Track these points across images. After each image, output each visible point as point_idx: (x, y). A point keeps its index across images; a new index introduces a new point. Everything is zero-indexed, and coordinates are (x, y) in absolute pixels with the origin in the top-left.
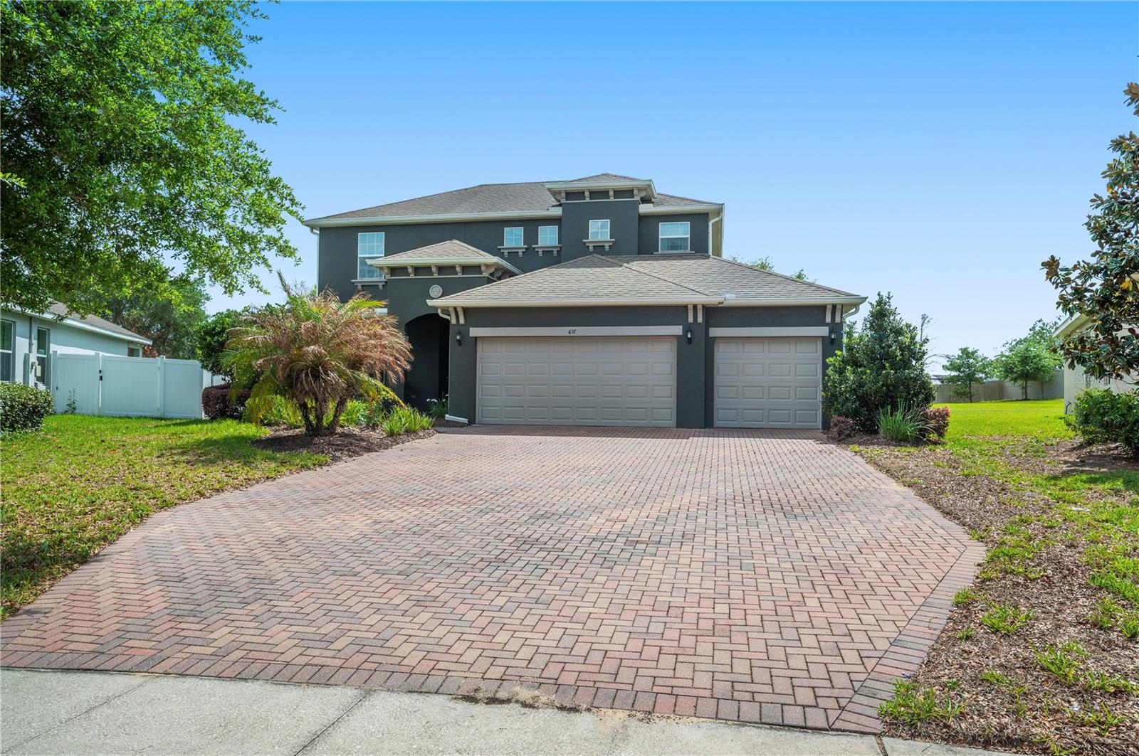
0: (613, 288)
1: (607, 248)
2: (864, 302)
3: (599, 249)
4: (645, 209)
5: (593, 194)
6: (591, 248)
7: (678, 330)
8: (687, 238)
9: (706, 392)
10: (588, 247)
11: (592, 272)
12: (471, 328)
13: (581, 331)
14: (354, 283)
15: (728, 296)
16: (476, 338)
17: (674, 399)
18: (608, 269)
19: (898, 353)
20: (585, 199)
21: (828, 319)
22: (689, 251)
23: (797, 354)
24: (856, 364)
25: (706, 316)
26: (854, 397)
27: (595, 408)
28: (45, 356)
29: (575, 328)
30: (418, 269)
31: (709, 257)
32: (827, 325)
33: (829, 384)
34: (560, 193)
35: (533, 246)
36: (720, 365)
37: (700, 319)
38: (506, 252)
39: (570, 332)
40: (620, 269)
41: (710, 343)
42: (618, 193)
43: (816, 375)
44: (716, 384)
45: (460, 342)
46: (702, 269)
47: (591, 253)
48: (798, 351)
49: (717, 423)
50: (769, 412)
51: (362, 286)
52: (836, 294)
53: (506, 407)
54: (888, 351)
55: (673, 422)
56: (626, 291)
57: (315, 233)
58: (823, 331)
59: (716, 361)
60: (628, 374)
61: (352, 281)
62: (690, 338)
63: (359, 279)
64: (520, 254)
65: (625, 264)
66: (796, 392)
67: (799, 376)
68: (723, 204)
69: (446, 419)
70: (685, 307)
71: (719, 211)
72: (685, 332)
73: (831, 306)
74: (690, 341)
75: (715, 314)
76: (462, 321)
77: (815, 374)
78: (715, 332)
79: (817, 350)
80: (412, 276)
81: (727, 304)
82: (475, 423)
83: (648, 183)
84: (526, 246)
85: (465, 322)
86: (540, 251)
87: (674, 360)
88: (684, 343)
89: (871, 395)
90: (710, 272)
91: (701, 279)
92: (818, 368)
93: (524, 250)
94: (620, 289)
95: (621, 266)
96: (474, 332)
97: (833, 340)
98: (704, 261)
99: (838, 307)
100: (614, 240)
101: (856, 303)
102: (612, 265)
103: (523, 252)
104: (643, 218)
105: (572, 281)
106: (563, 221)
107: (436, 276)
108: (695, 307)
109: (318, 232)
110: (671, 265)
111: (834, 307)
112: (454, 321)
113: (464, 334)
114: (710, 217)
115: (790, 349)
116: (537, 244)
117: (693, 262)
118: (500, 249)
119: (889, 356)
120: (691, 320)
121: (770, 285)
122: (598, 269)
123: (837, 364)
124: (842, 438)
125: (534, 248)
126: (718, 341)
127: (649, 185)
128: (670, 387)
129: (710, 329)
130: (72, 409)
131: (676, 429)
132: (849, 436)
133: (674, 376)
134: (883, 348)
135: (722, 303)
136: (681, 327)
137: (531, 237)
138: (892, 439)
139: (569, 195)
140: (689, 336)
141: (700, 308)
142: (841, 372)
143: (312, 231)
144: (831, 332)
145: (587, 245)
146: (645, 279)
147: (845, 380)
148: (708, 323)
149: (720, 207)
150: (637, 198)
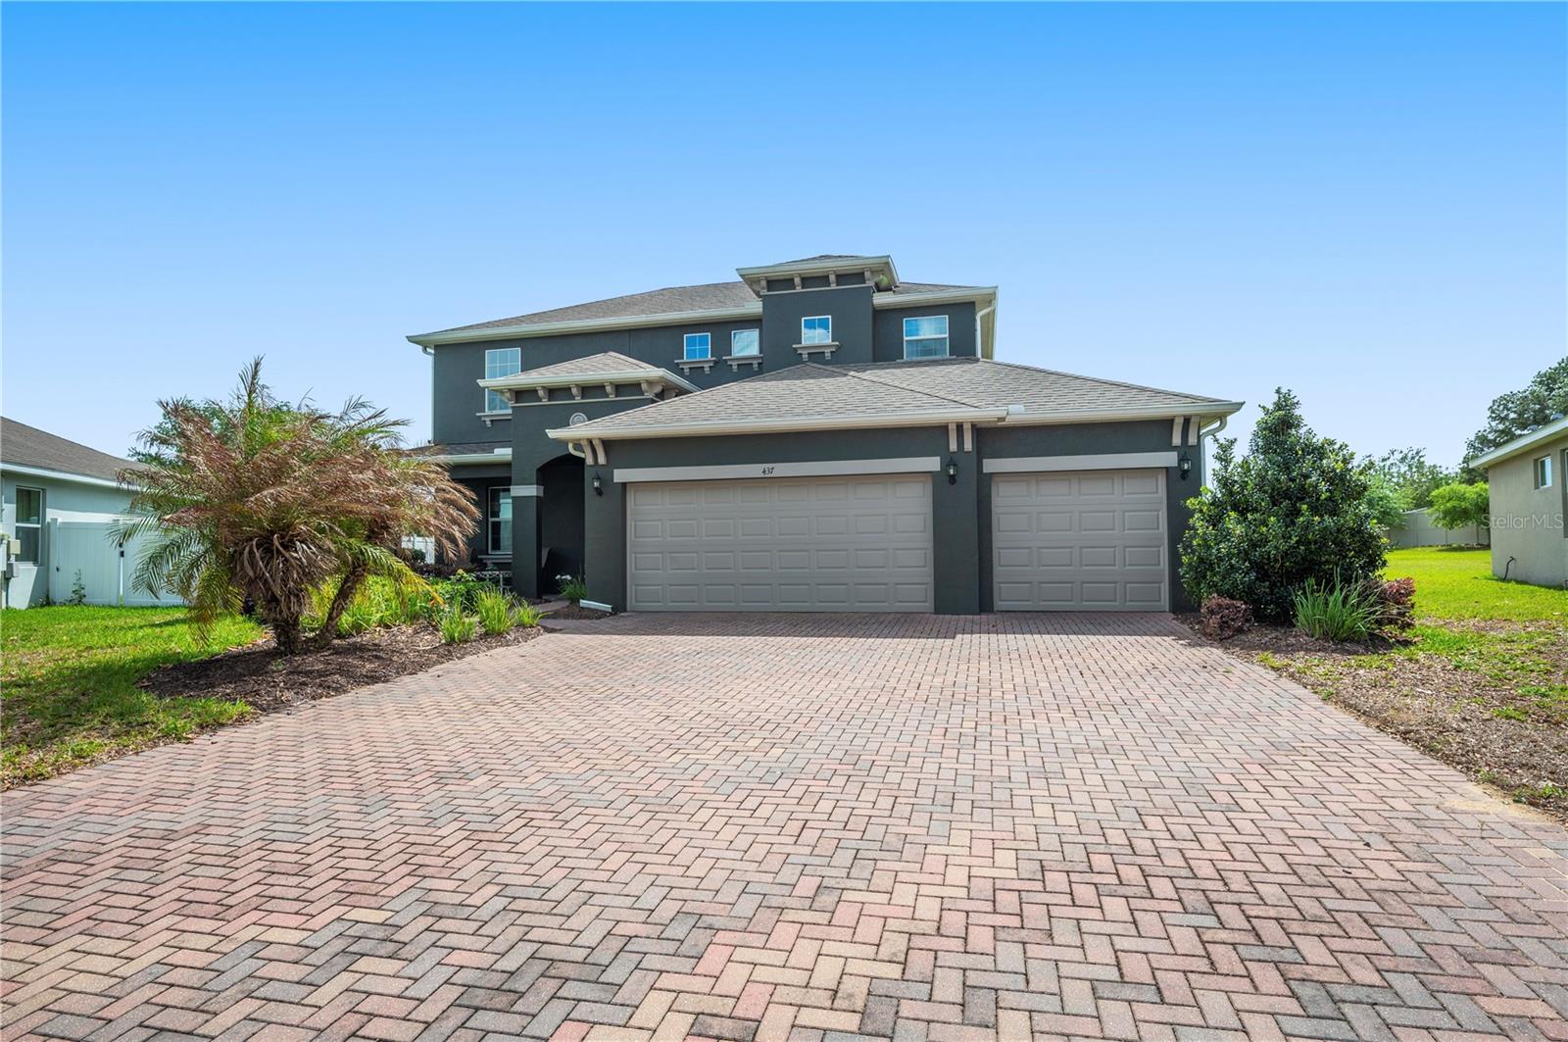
0: (830, 403)
1: (828, 355)
2: (1238, 410)
3: (817, 356)
4: (881, 299)
5: (806, 281)
6: (805, 356)
7: (933, 464)
8: (945, 339)
9: (980, 559)
10: (801, 354)
11: (801, 385)
12: (615, 471)
13: (782, 469)
14: (480, 417)
15: (1012, 408)
16: (624, 485)
17: (930, 570)
18: (826, 380)
19: (1323, 486)
20: (795, 289)
21: (1177, 440)
22: (948, 356)
23: (1125, 496)
24: (1242, 509)
25: (978, 442)
26: (1247, 564)
27: (808, 584)
28: (39, 526)
29: (770, 465)
30: (553, 392)
31: (977, 360)
32: (1175, 448)
33: (1195, 543)
34: (758, 281)
35: (724, 358)
36: (1001, 516)
37: (968, 446)
38: (686, 367)
39: (764, 472)
40: (844, 379)
41: (985, 484)
42: (842, 278)
43: (1158, 528)
44: (995, 544)
45: (599, 492)
46: (968, 376)
47: (804, 362)
48: (1126, 492)
49: (999, 604)
50: (1082, 586)
51: (492, 421)
52: (1189, 400)
53: (671, 585)
54: (1303, 486)
55: (929, 605)
56: (849, 407)
57: (430, 354)
58: (1170, 459)
59: (994, 510)
60: (857, 533)
61: (478, 414)
62: (954, 476)
63: (487, 412)
64: (707, 370)
65: (852, 373)
66: (1124, 555)
67: (1129, 529)
68: (997, 287)
69: (581, 605)
70: (943, 429)
71: (990, 298)
72: (945, 465)
73: (1182, 419)
74: (952, 479)
75: (992, 437)
76: (602, 460)
77: (1155, 526)
78: (991, 465)
79: (1157, 489)
80: (545, 402)
81: (1010, 421)
82: (625, 611)
83: (884, 260)
84: (714, 359)
85: (608, 461)
86: (735, 364)
87: (929, 510)
88: (944, 483)
89: (1276, 560)
90: (980, 379)
91: (967, 389)
92: (1160, 516)
93: (712, 364)
94: (841, 405)
95: (846, 375)
96: (620, 475)
97: (1185, 472)
98: (970, 366)
99: (1193, 420)
100: (837, 343)
101: (1221, 412)
102: (832, 375)
103: (710, 367)
104: (881, 314)
105: (770, 397)
106: (763, 321)
107: (578, 400)
108: (960, 427)
109: (433, 351)
110: (922, 373)
111: (1187, 420)
112: (589, 461)
113: (605, 479)
114: (977, 309)
115: (1113, 488)
116: (731, 355)
117: (954, 367)
118: (678, 364)
119: (1303, 493)
120: (953, 446)
121: (1077, 392)
122: (812, 381)
123: (1205, 509)
124: (1226, 635)
125: (726, 361)
126: (997, 479)
127: (888, 263)
128: (923, 551)
129: (985, 461)
130: (79, 599)
131: (935, 616)
132: (1240, 630)
133: (929, 535)
134: (1293, 480)
135: (1003, 419)
136: (938, 458)
137: (722, 346)
138: (1325, 636)
139: (772, 284)
140: (952, 472)
141: (967, 428)
142: (1215, 520)
143: (425, 350)
144: (1182, 460)
145: (799, 352)
146: (881, 390)
147: (1226, 536)
148: (981, 453)
149: (991, 291)
150: (870, 283)
